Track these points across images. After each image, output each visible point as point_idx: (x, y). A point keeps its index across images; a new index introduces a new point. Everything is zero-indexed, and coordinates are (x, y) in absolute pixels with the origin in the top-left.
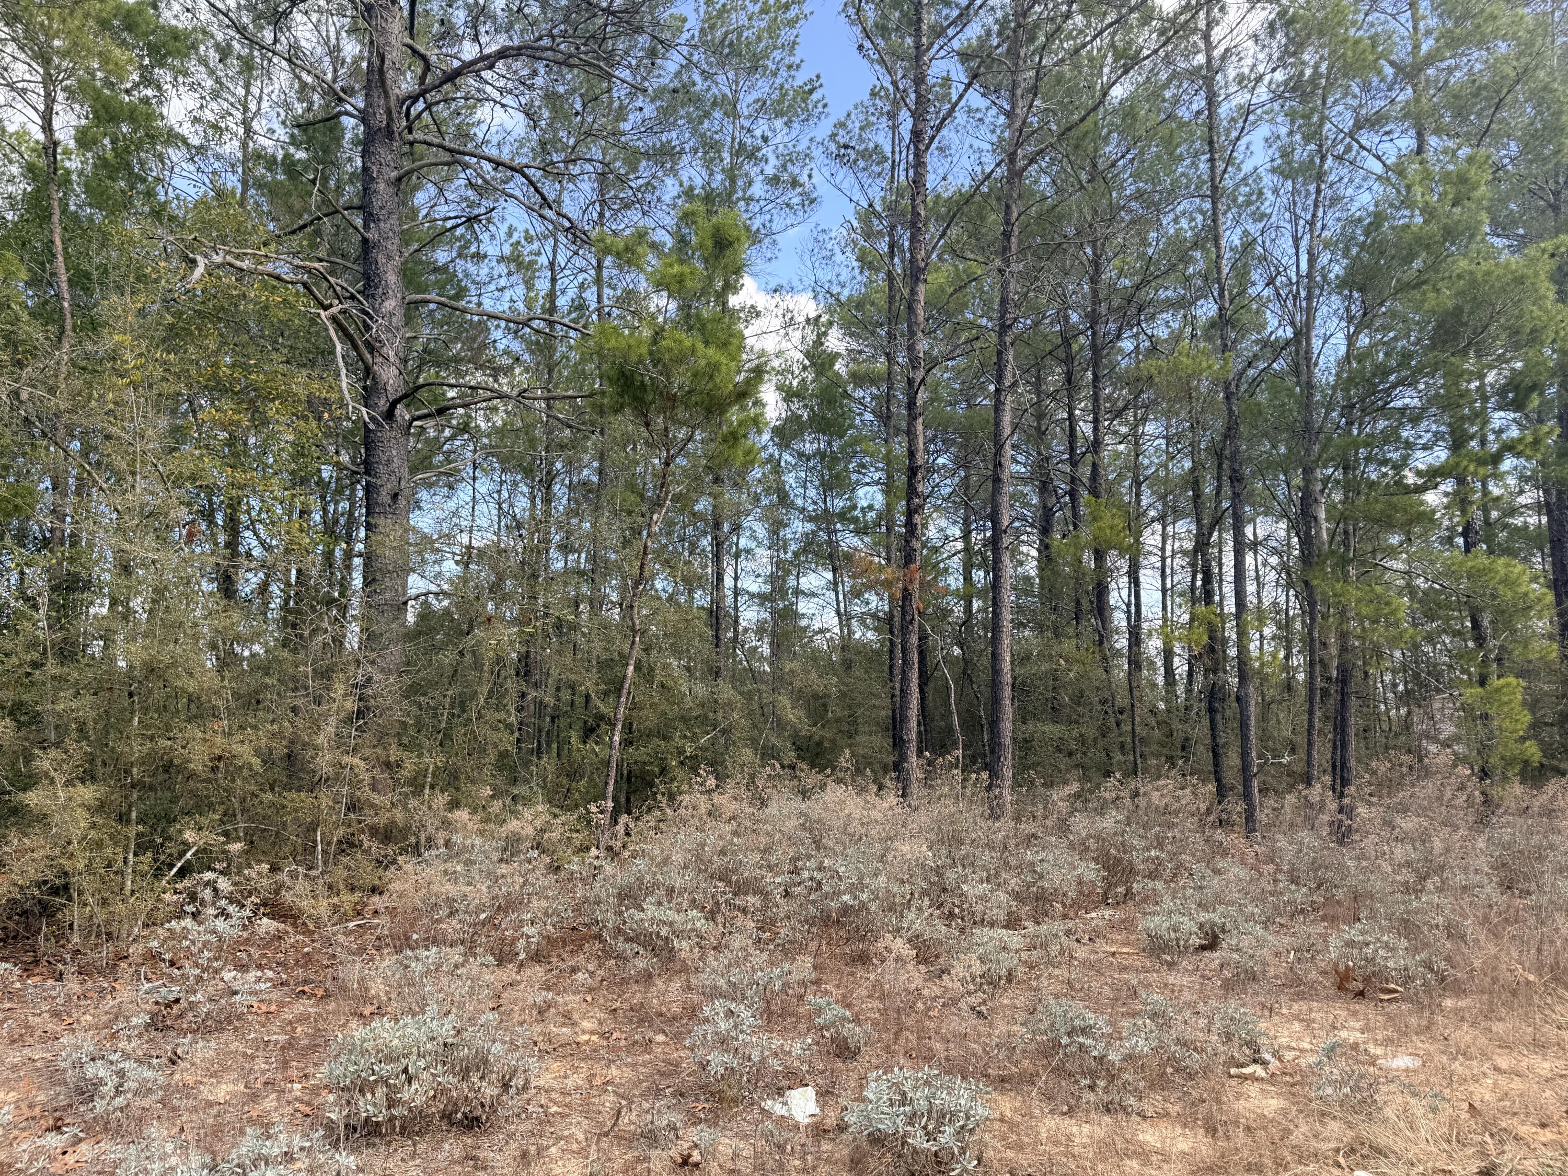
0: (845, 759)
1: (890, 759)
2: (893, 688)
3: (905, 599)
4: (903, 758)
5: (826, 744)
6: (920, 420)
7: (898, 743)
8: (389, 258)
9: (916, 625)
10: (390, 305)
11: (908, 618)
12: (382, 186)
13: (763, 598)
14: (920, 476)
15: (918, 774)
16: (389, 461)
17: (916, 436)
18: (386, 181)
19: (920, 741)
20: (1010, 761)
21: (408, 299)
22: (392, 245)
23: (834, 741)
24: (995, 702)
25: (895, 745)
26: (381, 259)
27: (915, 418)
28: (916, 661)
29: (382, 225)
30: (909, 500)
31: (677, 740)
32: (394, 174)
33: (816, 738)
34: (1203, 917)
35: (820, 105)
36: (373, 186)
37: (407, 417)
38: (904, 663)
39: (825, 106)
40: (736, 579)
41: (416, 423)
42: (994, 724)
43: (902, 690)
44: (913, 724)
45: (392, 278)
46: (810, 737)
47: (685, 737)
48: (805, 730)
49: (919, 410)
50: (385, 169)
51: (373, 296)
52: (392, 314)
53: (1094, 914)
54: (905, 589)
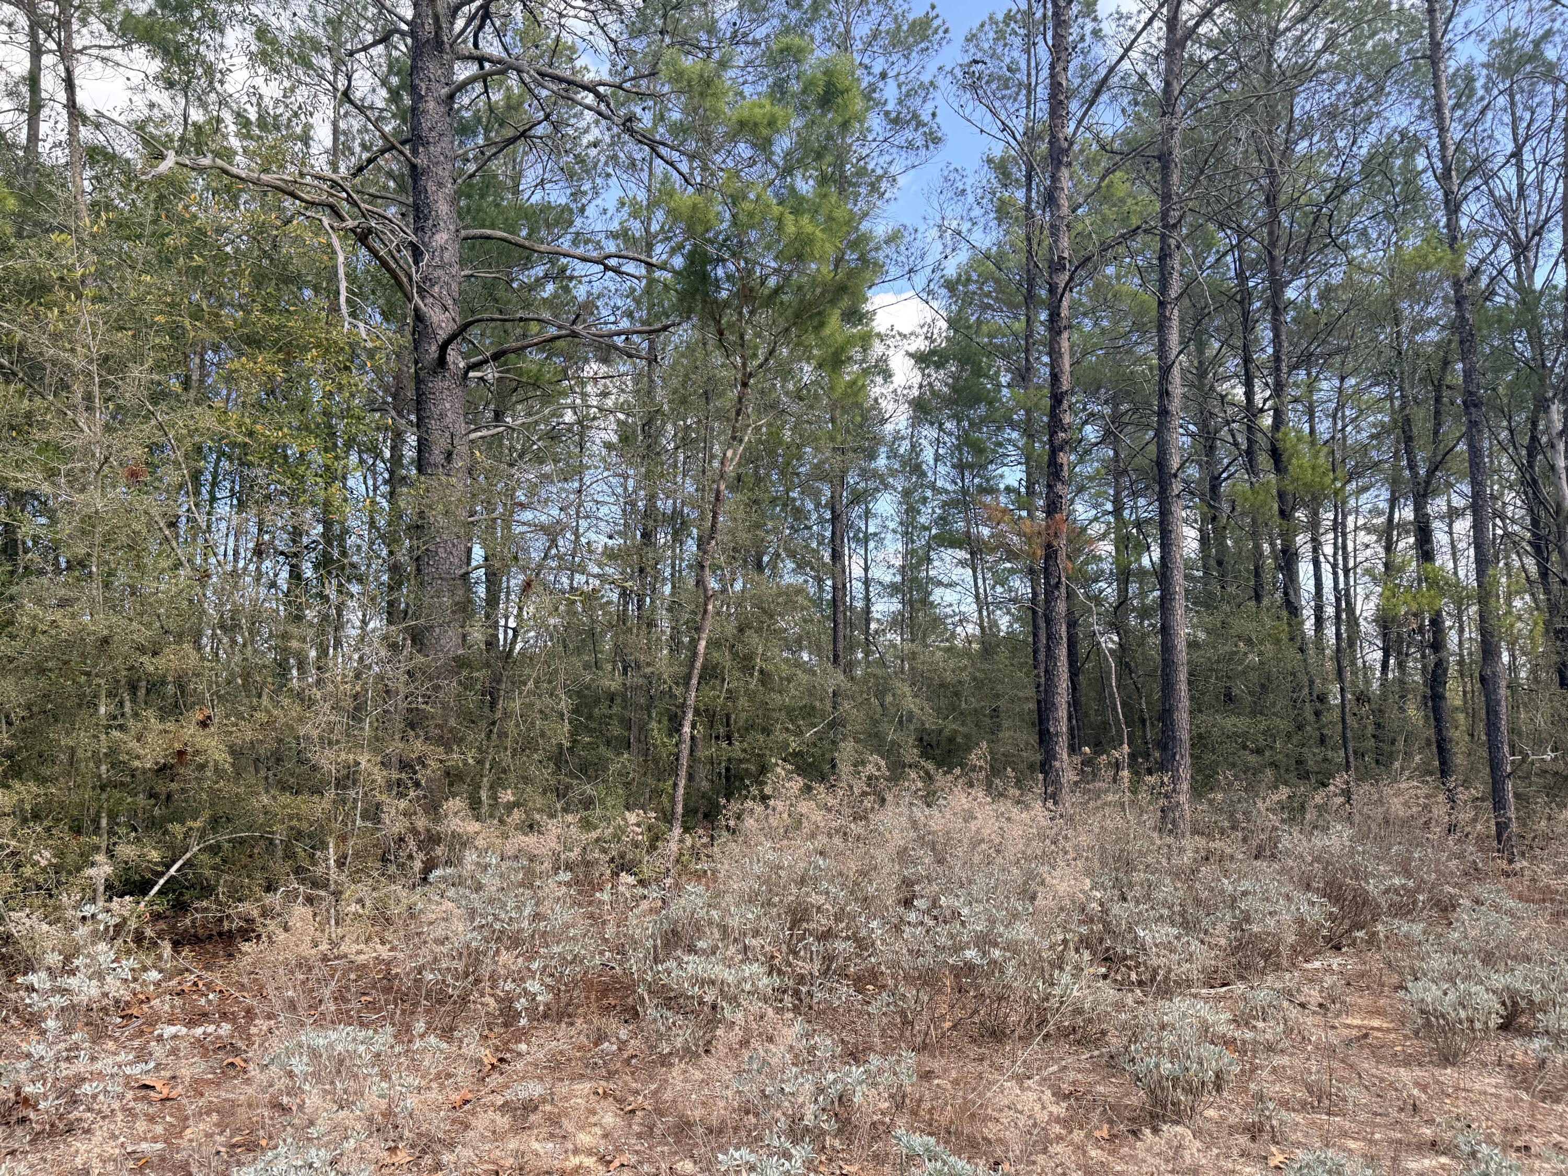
0: (977, 757)
1: (1038, 757)
2: (1038, 676)
3: (1048, 558)
4: (1049, 756)
5: (959, 740)
6: (1065, 335)
7: (1045, 738)
8: (440, 185)
9: (1063, 590)
10: (441, 238)
11: (1053, 581)
12: (431, 105)
13: (894, 589)
14: (1065, 404)
15: (1069, 776)
16: (442, 416)
17: (1061, 355)
18: (435, 99)
19: (1072, 736)
20: (1188, 760)
21: (463, 233)
22: (443, 172)
23: (967, 737)
24: (1168, 686)
25: (1041, 742)
26: (431, 187)
27: (1059, 333)
28: (1064, 634)
29: (432, 148)
30: (1052, 434)
31: (779, 735)
32: (445, 91)
33: (947, 732)
34: (1499, 980)
35: (941, 31)
36: (421, 106)
37: (462, 365)
38: (1049, 638)
39: (946, 31)
40: (866, 569)
41: (471, 374)
42: (1166, 715)
43: (1047, 671)
44: (1062, 713)
45: (443, 208)
46: (941, 731)
47: (787, 729)
48: (931, 723)
49: (1065, 322)
50: (434, 85)
51: (422, 228)
52: (443, 249)
53: (1317, 964)
54: (1049, 546)
